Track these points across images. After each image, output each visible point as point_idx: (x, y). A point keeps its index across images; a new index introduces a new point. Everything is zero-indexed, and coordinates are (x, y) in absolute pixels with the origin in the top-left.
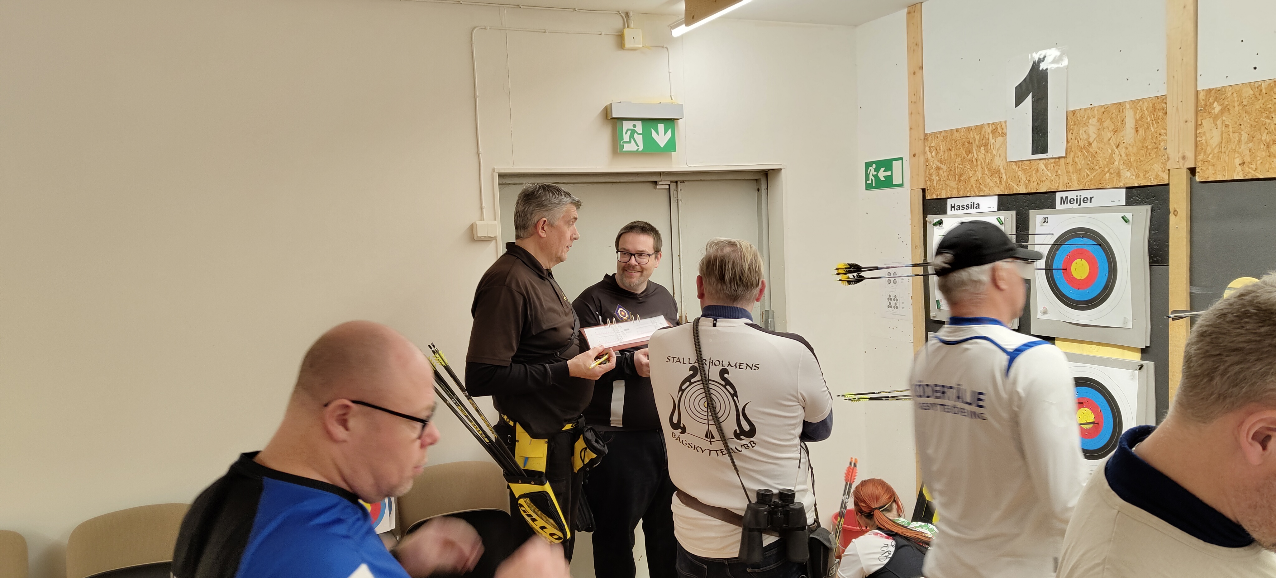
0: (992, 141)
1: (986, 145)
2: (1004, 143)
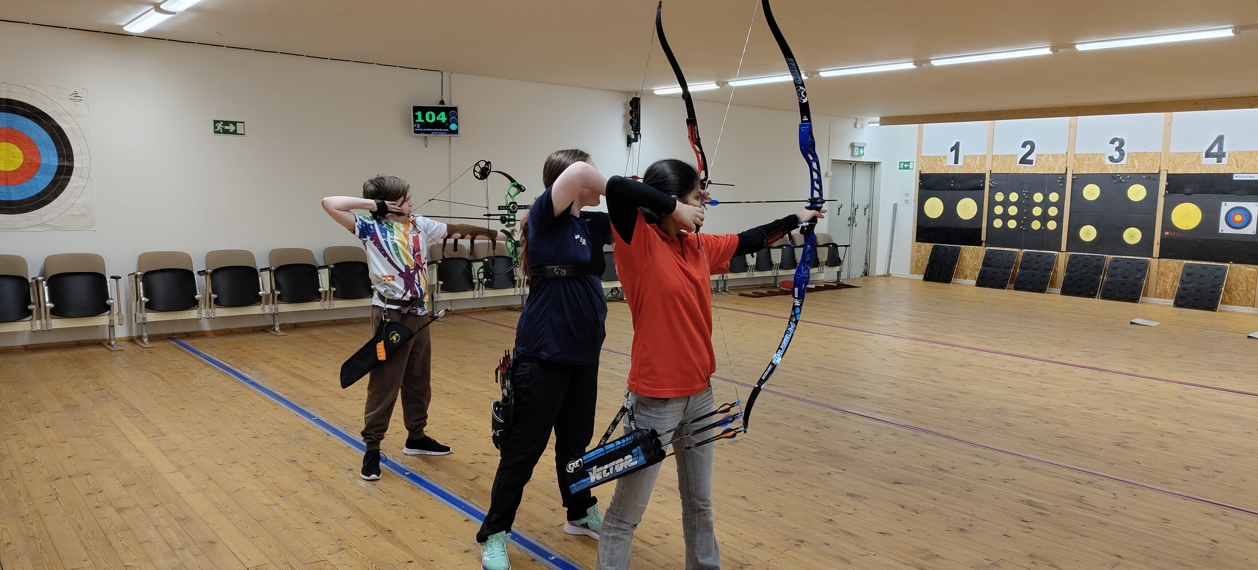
0: (943, 160)
1: (941, 161)
2: (946, 161)
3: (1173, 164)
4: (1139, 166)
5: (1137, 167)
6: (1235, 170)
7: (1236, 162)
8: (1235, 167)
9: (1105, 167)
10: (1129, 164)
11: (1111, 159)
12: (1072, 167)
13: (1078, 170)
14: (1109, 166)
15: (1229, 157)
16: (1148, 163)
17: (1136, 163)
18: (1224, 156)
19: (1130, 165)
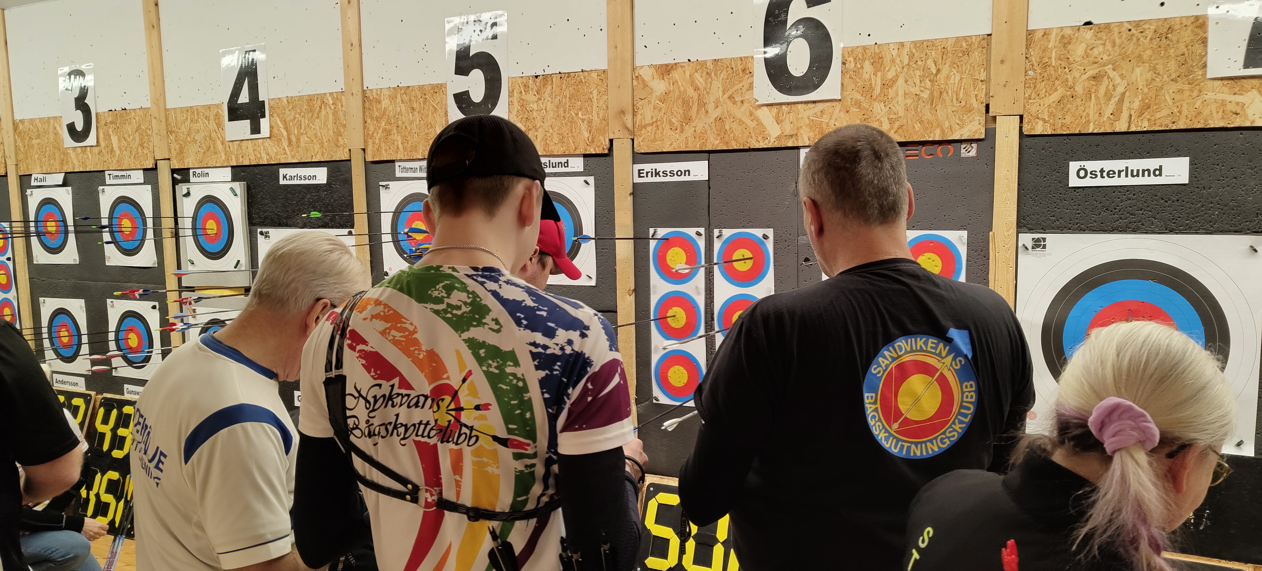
3: (176, 141)
4: (120, 149)
5: (118, 152)
6: (285, 153)
7: (286, 129)
8: (285, 144)
9: (65, 152)
10: (102, 143)
11: (71, 128)
12: (13, 156)
13: (25, 166)
14: (70, 151)
15: (271, 115)
16: (134, 139)
17: (114, 140)
18: (263, 116)
19: (105, 148)
